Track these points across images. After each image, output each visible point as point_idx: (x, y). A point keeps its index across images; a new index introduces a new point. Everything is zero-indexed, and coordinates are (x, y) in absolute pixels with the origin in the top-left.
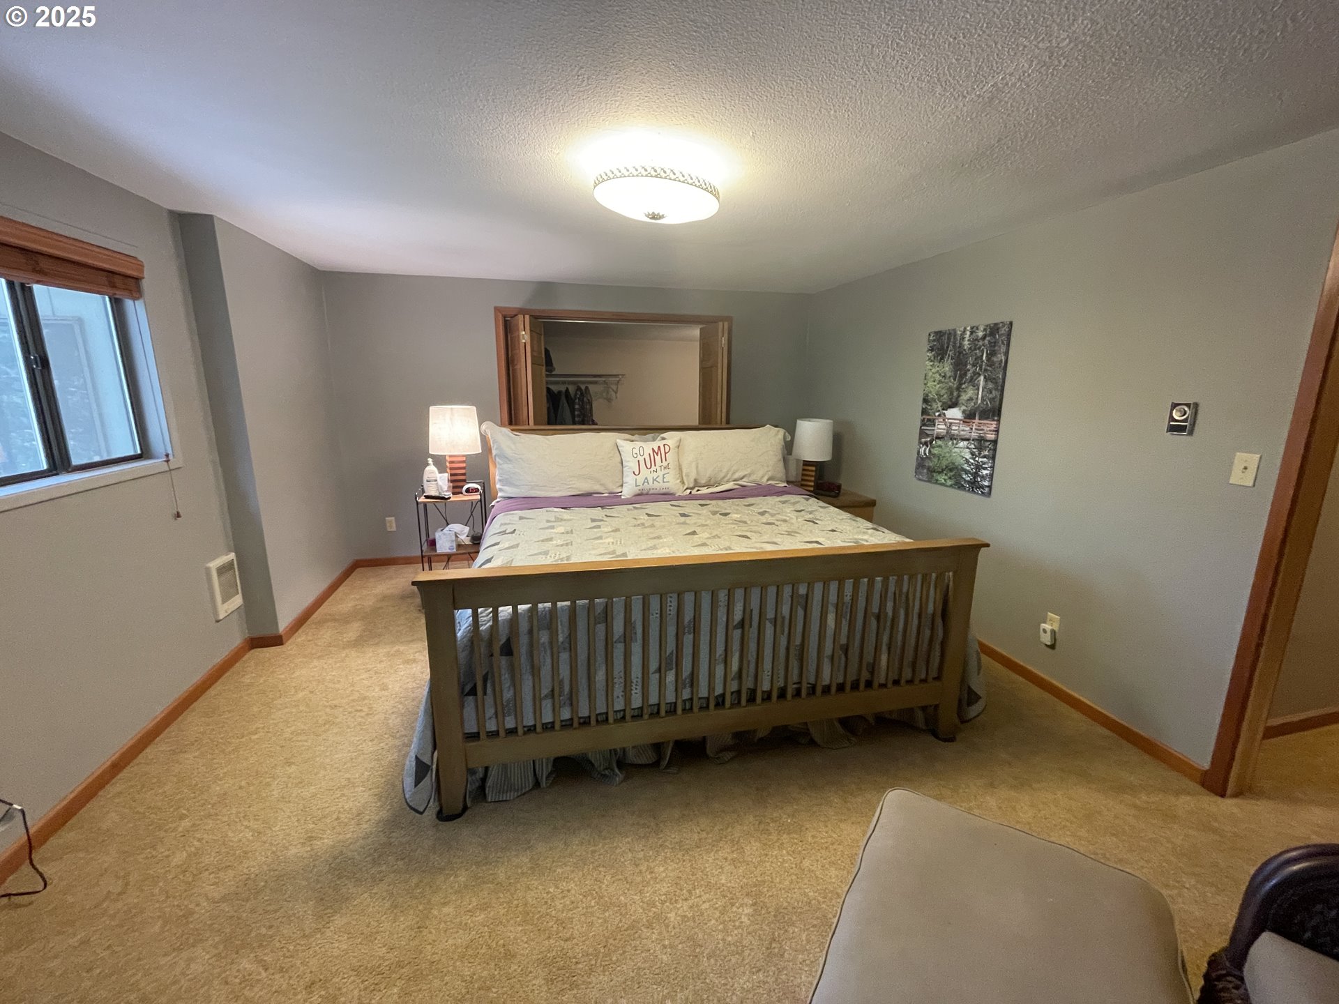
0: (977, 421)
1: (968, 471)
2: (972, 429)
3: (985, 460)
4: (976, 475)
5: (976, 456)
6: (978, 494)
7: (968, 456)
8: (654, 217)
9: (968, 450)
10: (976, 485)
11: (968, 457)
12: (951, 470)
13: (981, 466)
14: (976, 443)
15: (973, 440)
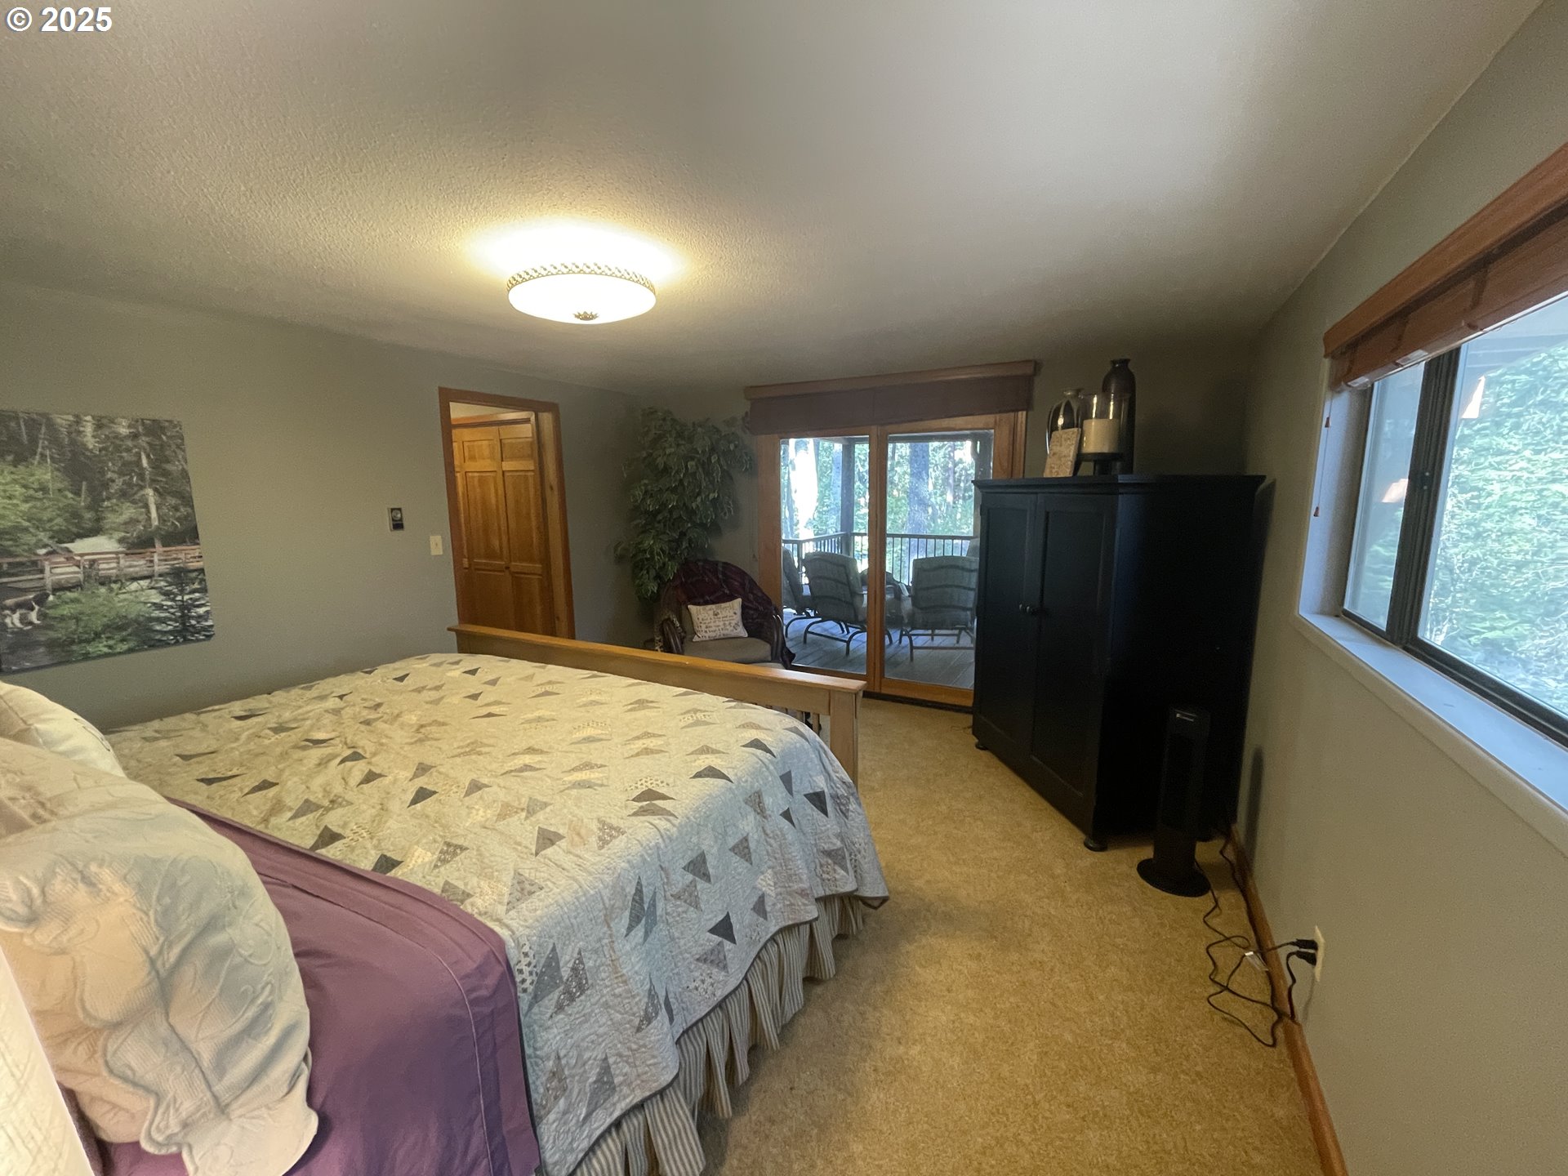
0: (159, 548)
1: (165, 618)
2: (152, 561)
3: (197, 595)
4: (184, 618)
5: (176, 595)
6: (198, 640)
7: (156, 598)
8: (586, 317)
9: (153, 591)
10: (188, 630)
11: (157, 601)
12: (120, 628)
13: (191, 604)
14: (169, 579)
15: (160, 575)
